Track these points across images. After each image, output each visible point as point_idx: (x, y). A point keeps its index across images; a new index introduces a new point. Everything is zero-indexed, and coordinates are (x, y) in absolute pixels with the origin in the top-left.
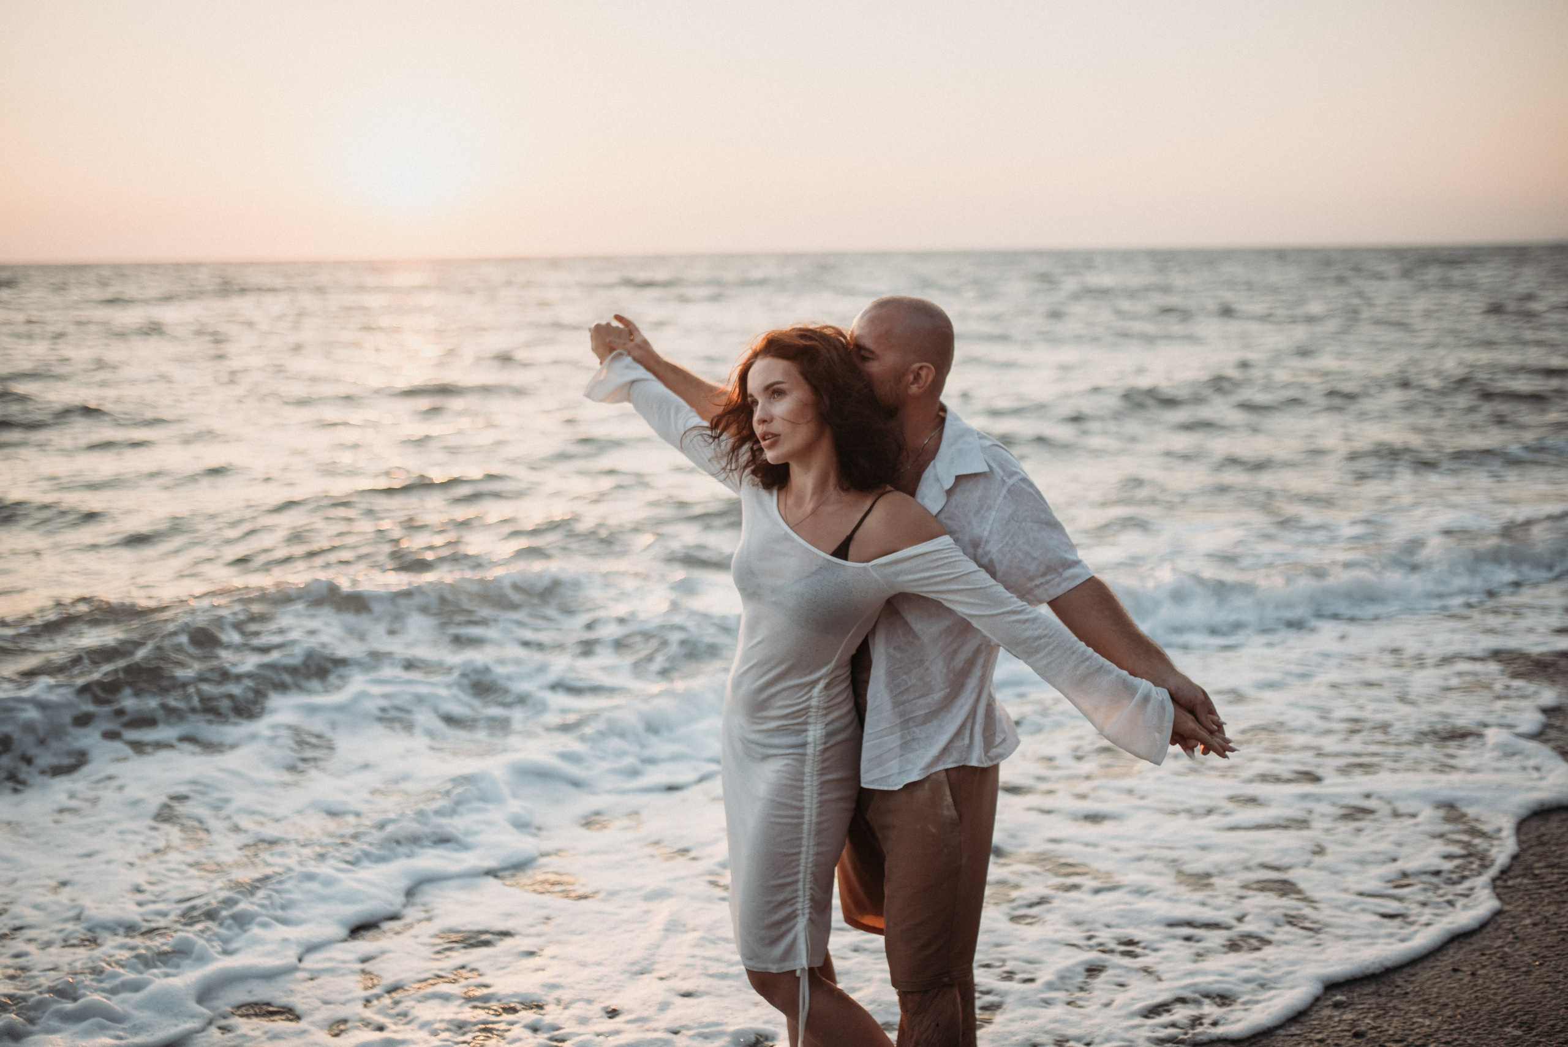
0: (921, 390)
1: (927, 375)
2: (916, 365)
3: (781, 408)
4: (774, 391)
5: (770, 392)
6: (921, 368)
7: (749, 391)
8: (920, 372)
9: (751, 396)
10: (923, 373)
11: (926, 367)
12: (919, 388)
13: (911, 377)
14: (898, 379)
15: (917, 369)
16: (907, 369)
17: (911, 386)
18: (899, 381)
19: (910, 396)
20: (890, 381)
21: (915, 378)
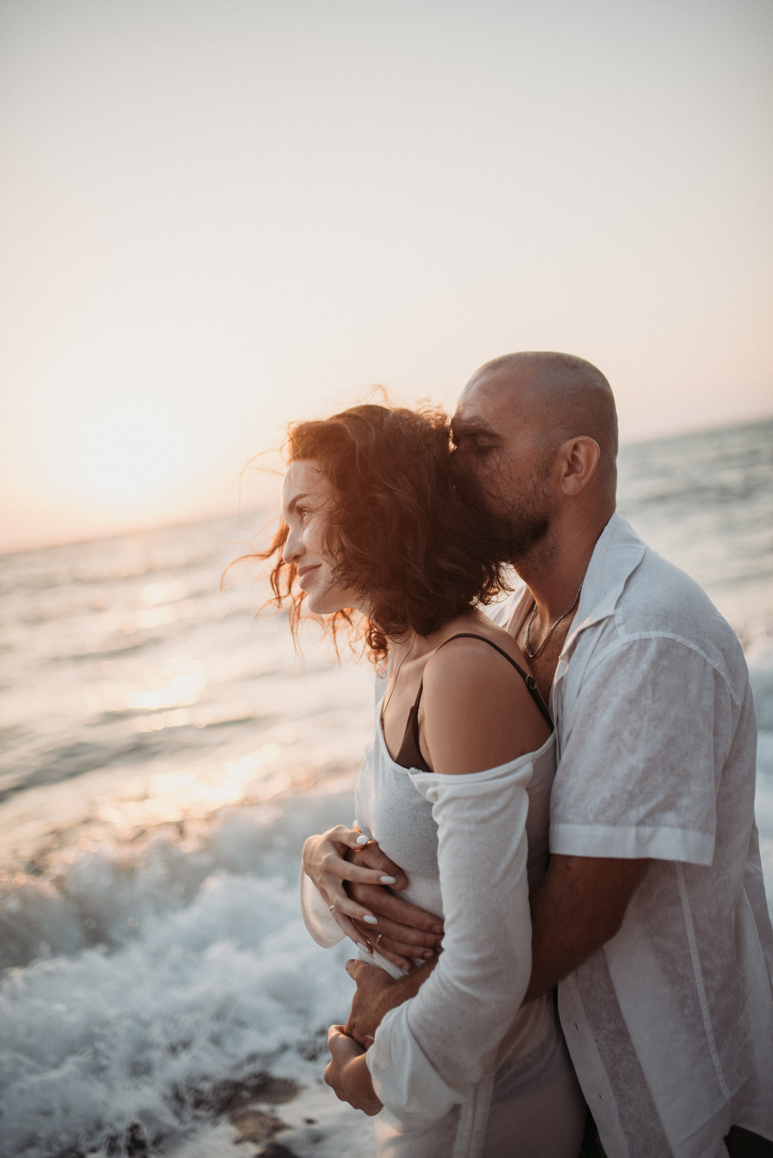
0: (584, 482)
1: (588, 455)
2: (571, 441)
4: (300, 511)
5: (296, 512)
6: (576, 447)
8: (577, 453)
10: (581, 456)
11: (584, 442)
12: (579, 480)
13: (565, 468)
14: (546, 471)
15: (571, 449)
16: (555, 453)
17: (564, 480)
18: (548, 475)
19: (566, 497)
20: (531, 476)
21: (570, 465)
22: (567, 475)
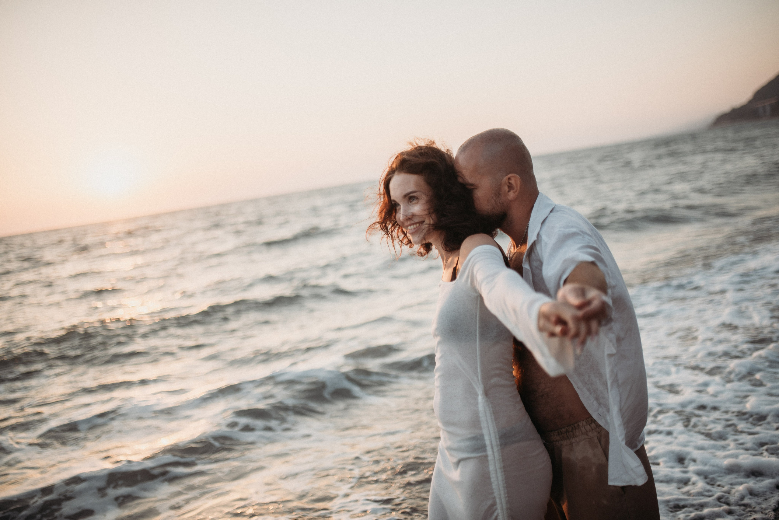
0: (517, 193)
1: (516, 181)
2: (506, 178)
3: (417, 208)
4: (410, 198)
5: (407, 198)
6: (509, 179)
7: (392, 198)
8: (510, 182)
9: (394, 201)
10: (512, 181)
11: (513, 177)
12: (514, 192)
13: (506, 188)
14: (499, 194)
15: (507, 181)
16: (501, 185)
17: (508, 194)
18: (500, 195)
19: (511, 201)
20: (492, 198)
21: (509, 187)
22: (509, 191)
